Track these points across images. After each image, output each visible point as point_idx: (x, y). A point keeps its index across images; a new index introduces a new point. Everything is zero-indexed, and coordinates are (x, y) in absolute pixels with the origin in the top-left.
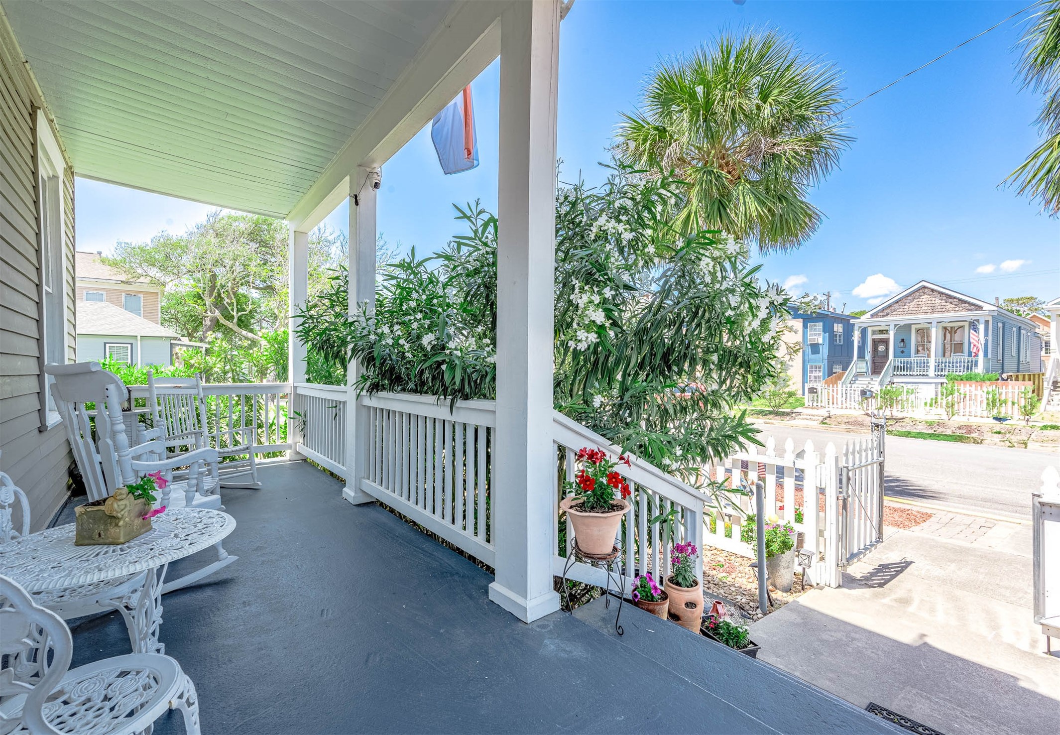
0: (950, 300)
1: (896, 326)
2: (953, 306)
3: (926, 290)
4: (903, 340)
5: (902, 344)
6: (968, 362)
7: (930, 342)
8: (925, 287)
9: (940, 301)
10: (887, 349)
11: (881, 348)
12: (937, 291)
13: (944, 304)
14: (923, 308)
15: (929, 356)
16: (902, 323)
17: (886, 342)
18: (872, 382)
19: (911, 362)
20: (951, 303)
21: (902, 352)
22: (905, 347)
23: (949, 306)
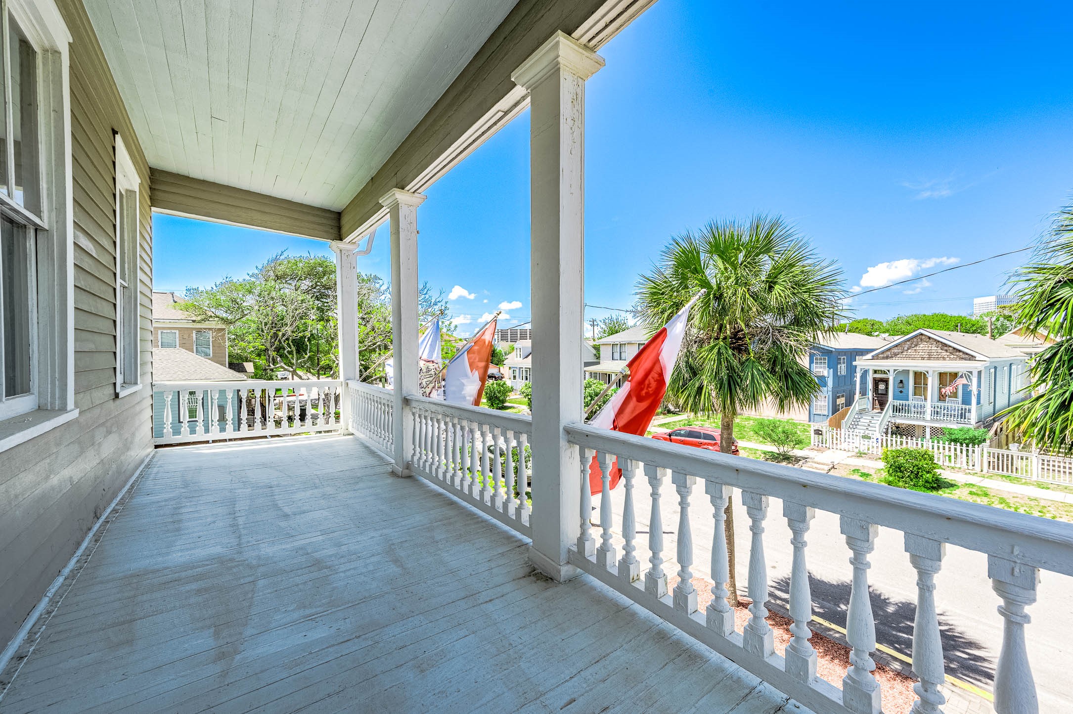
0: (945, 348)
1: (895, 370)
2: (948, 354)
3: (923, 337)
4: (901, 382)
5: (901, 385)
6: (962, 409)
7: (927, 385)
8: (922, 334)
9: (936, 348)
10: (887, 388)
11: (882, 386)
12: (933, 339)
13: (941, 351)
14: (920, 354)
15: (926, 399)
16: (901, 369)
17: (886, 381)
18: (873, 422)
19: (909, 405)
20: (946, 351)
21: (901, 392)
22: (903, 387)
23: (944, 354)
